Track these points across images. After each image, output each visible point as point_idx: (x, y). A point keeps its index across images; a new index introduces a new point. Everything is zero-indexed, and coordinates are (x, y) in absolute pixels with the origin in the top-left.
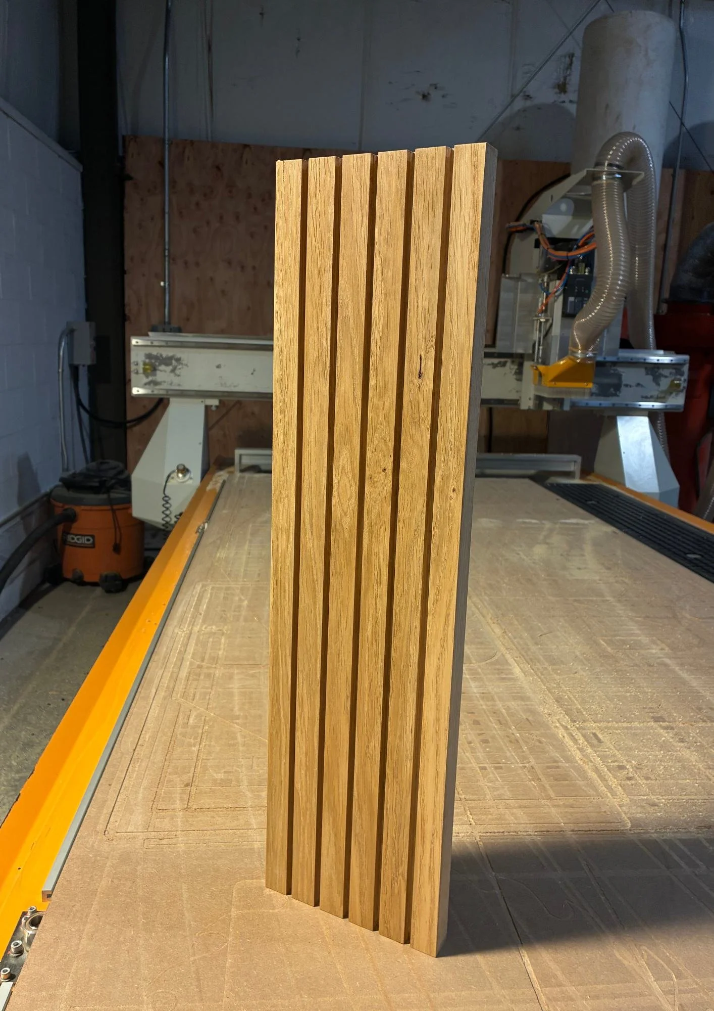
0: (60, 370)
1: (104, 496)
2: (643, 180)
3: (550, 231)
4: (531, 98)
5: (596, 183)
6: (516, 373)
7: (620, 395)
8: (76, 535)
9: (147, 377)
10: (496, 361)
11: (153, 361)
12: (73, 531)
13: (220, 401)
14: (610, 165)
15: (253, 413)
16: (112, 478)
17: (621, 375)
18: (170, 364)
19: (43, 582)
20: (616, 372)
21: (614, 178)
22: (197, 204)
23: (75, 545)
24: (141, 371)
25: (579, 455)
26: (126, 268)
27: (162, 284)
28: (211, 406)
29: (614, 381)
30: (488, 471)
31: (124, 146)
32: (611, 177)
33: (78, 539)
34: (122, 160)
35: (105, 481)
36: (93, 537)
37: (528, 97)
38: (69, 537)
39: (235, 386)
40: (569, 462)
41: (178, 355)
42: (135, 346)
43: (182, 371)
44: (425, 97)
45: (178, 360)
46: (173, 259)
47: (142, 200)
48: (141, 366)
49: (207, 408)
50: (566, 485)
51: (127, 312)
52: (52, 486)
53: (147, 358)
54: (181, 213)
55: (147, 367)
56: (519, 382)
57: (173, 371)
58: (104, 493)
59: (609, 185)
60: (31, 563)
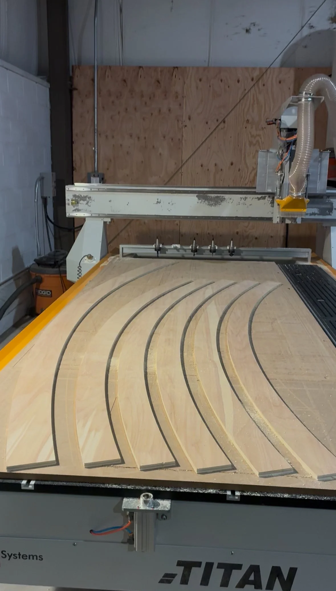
0: (36, 200)
1: (56, 270)
2: (324, 101)
3: (285, 124)
4: (314, 27)
5: (299, 102)
6: (271, 203)
7: (332, 214)
8: (42, 290)
9: (74, 207)
10: (260, 196)
11: (77, 198)
12: (41, 288)
13: (111, 219)
14: (306, 94)
15: (145, 223)
16: (61, 260)
17: (333, 203)
18: (86, 200)
19: (26, 315)
20: (330, 201)
21: (308, 101)
22: (113, 102)
23: (42, 296)
24: (70, 204)
25: (311, 248)
26: (73, 140)
27: (94, 149)
28: (107, 222)
29: (329, 206)
30: (265, 258)
31: (73, 72)
32: (306, 100)
33: (43, 292)
34: (71, 79)
35: (57, 262)
36: (51, 291)
37: (312, 27)
38: (39, 291)
39: (119, 211)
40: (305, 252)
41: (89, 196)
42: (67, 191)
43: (92, 203)
44: (247, 31)
45: (90, 198)
46: (99, 135)
47: (82, 101)
48: (70, 202)
49: (105, 223)
50: (303, 266)
51: (74, 165)
52: (31, 263)
53: (73, 197)
54: (103, 108)
55: (74, 202)
56: (273, 208)
57: (87, 204)
58: (57, 268)
59: (306, 105)
60: (19, 304)
